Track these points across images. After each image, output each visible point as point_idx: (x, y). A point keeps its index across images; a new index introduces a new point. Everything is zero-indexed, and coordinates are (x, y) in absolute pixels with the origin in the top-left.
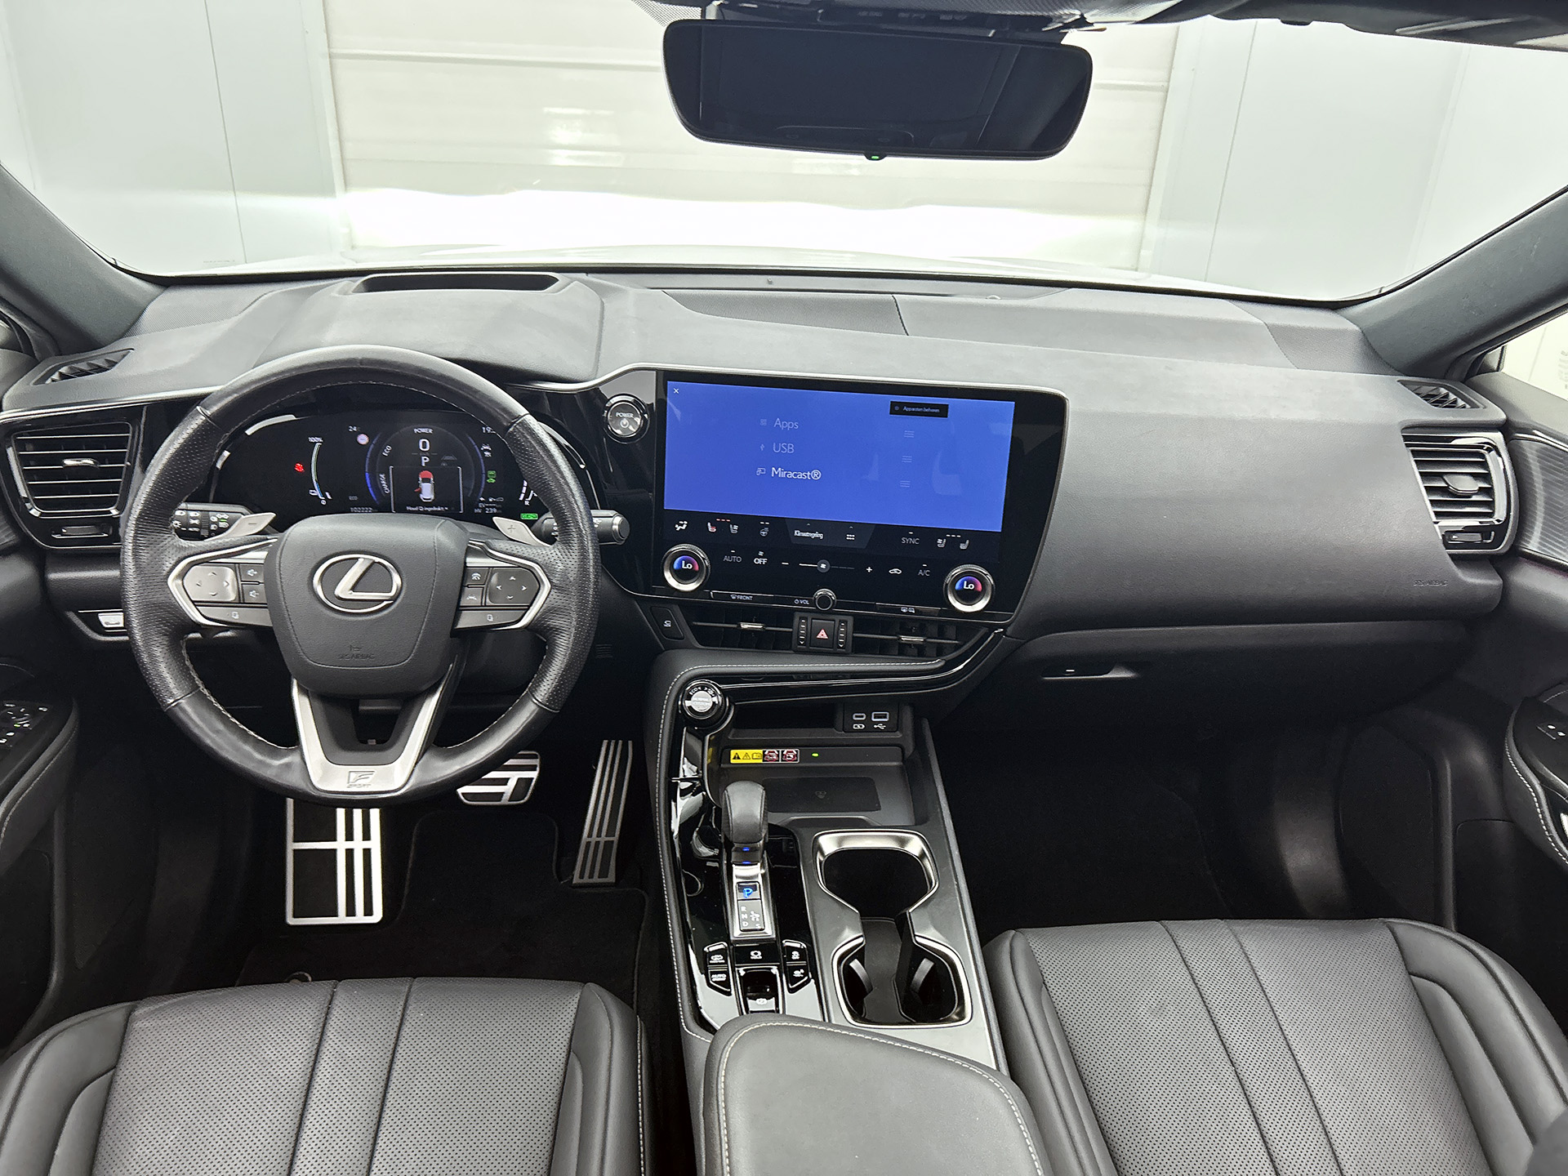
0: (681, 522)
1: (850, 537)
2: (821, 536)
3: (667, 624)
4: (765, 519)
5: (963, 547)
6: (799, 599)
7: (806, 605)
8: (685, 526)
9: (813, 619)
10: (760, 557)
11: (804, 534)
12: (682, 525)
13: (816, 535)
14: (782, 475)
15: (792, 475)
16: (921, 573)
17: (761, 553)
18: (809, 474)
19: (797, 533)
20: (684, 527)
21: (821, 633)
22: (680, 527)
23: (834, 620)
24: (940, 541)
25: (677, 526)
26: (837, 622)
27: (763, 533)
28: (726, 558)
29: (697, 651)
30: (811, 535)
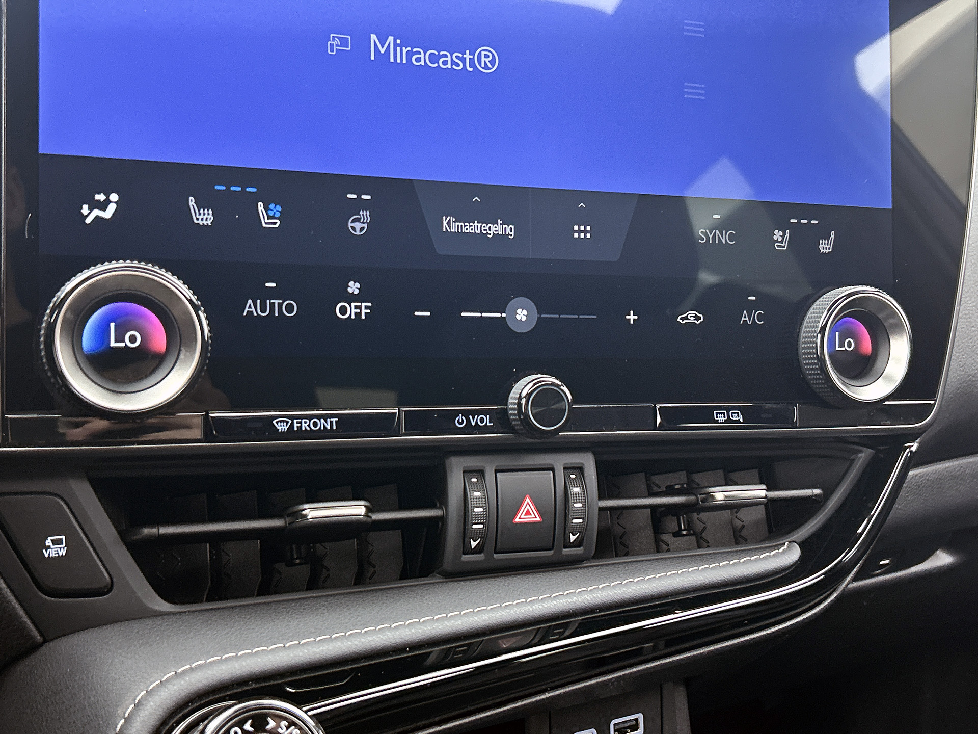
0: (101, 197)
1: (581, 232)
2: (510, 230)
3: (55, 549)
4: (359, 183)
5: (825, 247)
6: (466, 414)
7: (486, 429)
8: (112, 208)
9: (496, 471)
10: (351, 298)
11: (468, 228)
12: (103, 206)
13: (498, 228)
14: (400, 56)
15: (423, 58)
16: (745, 317)
17: (354, 288)
18: (467, 56)
19: (449, 224)
20: (108, 214)
21: (524, 508)
22: (96, 212)
23: (552, 469)
24: (778, 235)
25: (85, 209)
26: (560, 473)
27: (358, 227)
28: (251, 307)
29: (159, 621)
30: (485, 228)
